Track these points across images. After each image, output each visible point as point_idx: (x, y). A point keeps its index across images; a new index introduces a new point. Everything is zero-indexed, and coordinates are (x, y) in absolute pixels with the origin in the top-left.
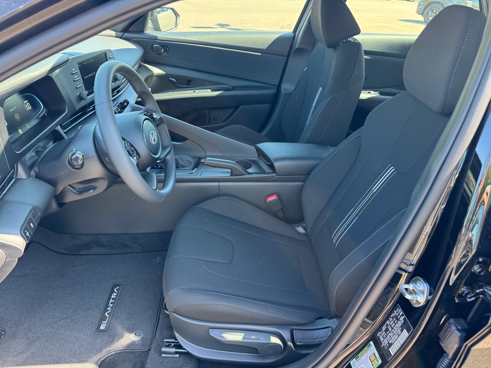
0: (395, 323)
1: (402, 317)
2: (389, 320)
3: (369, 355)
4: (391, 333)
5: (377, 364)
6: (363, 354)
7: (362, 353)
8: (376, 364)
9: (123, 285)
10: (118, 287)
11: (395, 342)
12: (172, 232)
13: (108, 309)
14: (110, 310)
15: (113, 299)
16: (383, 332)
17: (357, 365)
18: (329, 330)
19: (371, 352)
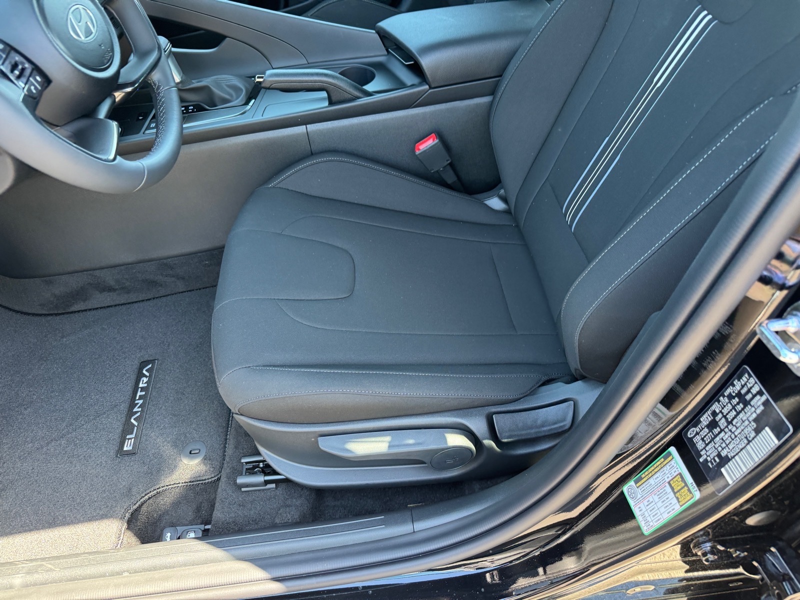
0: (736, 410)
1: (758, 397)
2: (719, 401)
3: (668, 477)
4: (726, 433)
5: (688, 498)
6: (653, 472)
7: (650, 470)
8: (686, 500)
9: (158, 360)
10: (150, 366)
11: (737, 454)
12: (223, 247)
13: (134, 411)
14: (139, 411)
15: (143, 389)
16: (703, 429)
17: (639, 496)
18: (568, 407)
19: (673, 471)
